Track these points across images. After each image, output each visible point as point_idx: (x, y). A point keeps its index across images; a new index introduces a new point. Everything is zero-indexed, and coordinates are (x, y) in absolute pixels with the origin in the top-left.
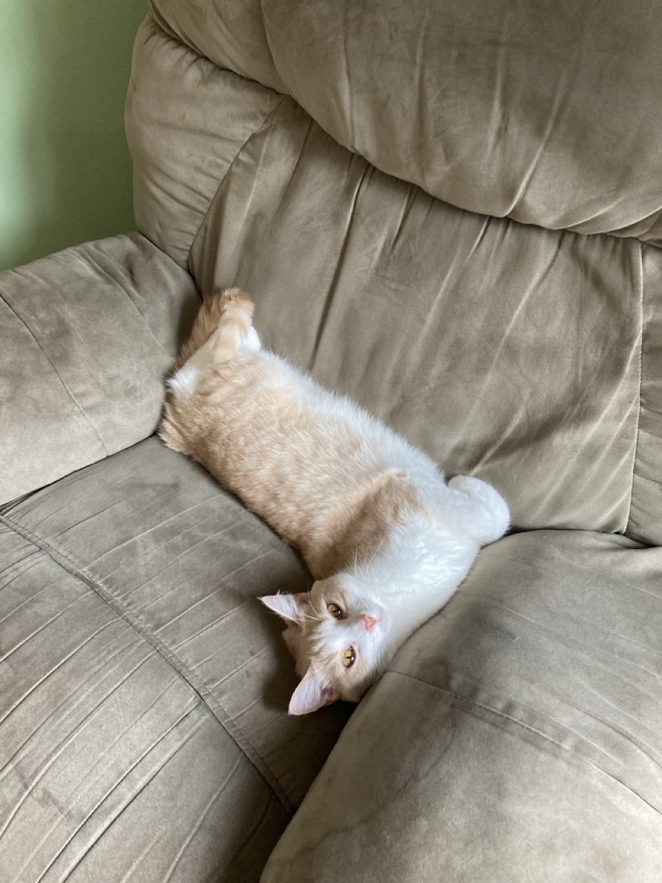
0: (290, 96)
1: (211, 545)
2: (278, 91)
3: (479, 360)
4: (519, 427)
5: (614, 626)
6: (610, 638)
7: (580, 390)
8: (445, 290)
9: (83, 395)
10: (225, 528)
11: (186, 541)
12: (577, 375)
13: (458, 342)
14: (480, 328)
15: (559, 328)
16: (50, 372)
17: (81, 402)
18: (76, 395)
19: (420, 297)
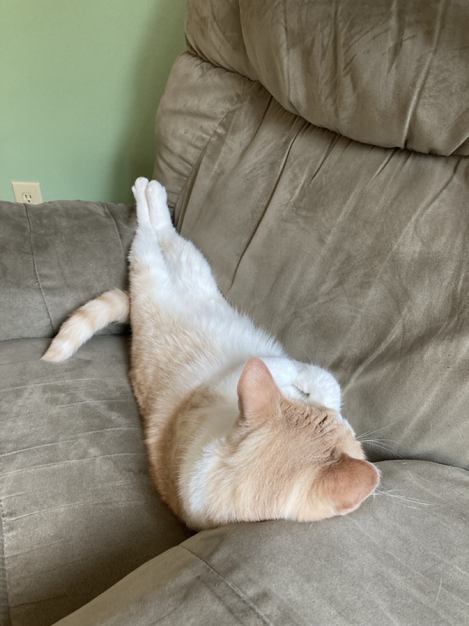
0: (258, 81)
1: (86, 406)
2: (251, 78)
3: (365, 275)
4: (394, 343)
5: (453, 556)
6: (440, 568)
7: (458, 301)
8: (346, 213)
9: (45, 277)
10: (107, 400)
11: (68, 399)
12: (456, 286)
13: (349, 258)
14: (371, 245)
15: (445, 243)
16: (28, 253)
17: (42, 281)
18: (40, 275)
19: (323, 220)
